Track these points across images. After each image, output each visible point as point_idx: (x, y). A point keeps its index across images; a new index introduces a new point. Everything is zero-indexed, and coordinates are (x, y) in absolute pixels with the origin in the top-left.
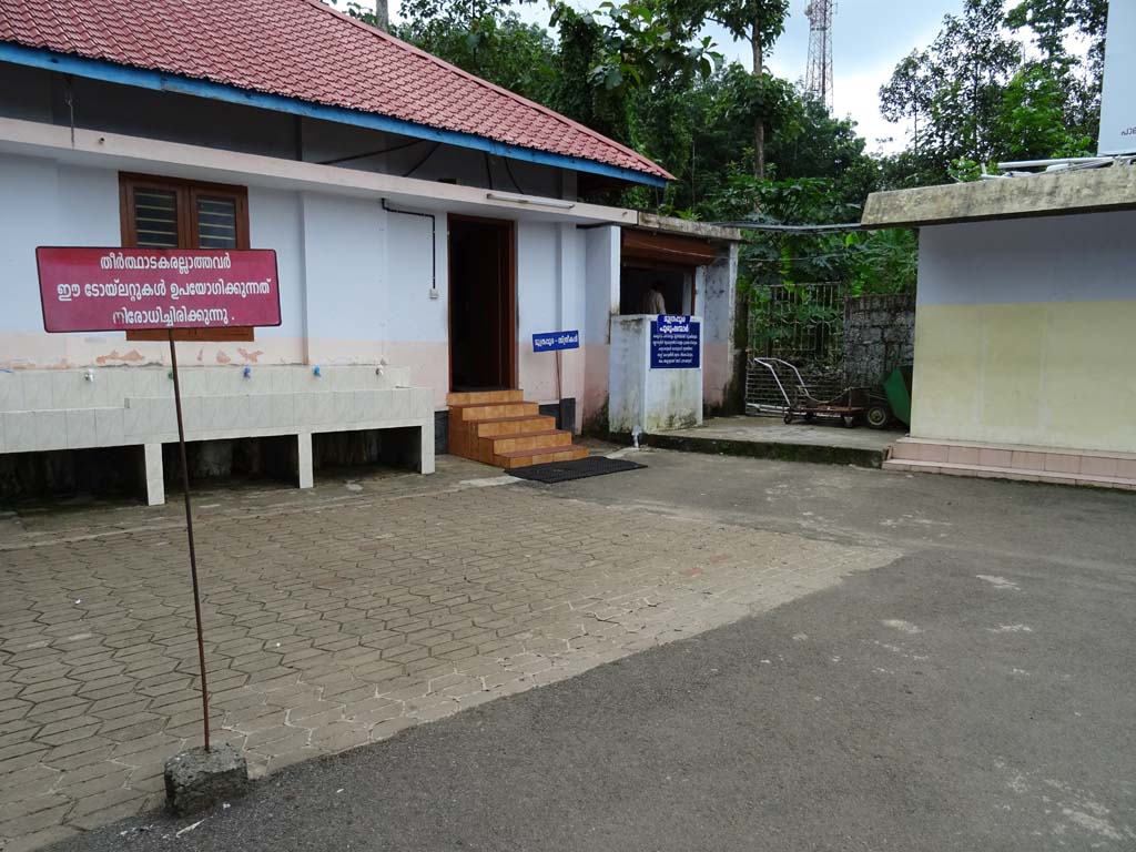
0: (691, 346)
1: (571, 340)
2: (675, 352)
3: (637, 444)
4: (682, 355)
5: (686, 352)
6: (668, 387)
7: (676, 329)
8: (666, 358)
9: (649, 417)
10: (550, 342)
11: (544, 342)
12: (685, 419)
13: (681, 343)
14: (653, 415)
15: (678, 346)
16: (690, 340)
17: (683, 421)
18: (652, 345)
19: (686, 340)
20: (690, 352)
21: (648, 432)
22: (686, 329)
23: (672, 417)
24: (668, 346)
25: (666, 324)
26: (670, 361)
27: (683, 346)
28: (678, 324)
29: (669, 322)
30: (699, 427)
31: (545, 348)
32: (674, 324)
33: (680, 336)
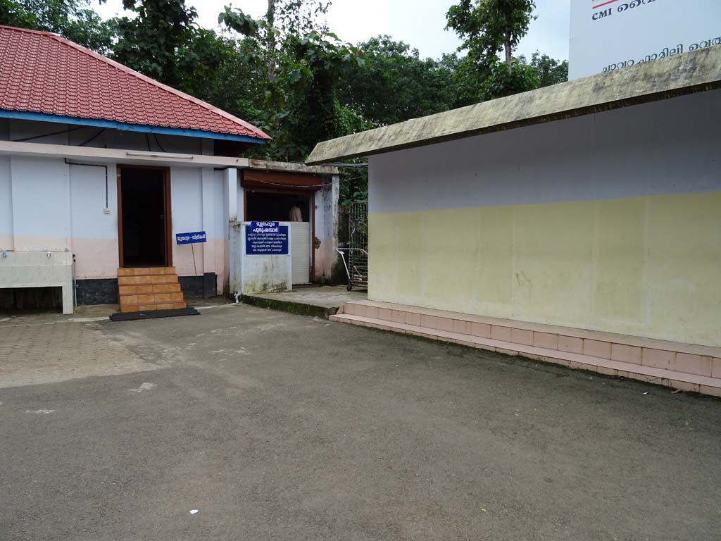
0: (280, 241)
1: (201, 237)
2: (268, 244)
3: (237, 301)
4: (273, 246)
5: (276, 244)
6: (261, 266)
7: (267, 230)
8: (259, 248)
9: (246, 285)
10: (188, 238)
11: (183, 238)
12: (277, 286)
13: (272, 239)
14: (250, 283)
15: (270, 241)
16: (280, 237)
17: (275, 288)
18: (247, 240)
19: (276, 237)
20: (279, 244)
21: (244, 294)
22: (276, 230)
23: (265, 286)
24: (261, 241)
25: (258, 227)
26: (263, 250)
27: (274, 240)
28: (269, 227)
29: (260, 226)
30: (289, 292)
31: (184, 242)
32: (264, 227)
33: (270, 235)
